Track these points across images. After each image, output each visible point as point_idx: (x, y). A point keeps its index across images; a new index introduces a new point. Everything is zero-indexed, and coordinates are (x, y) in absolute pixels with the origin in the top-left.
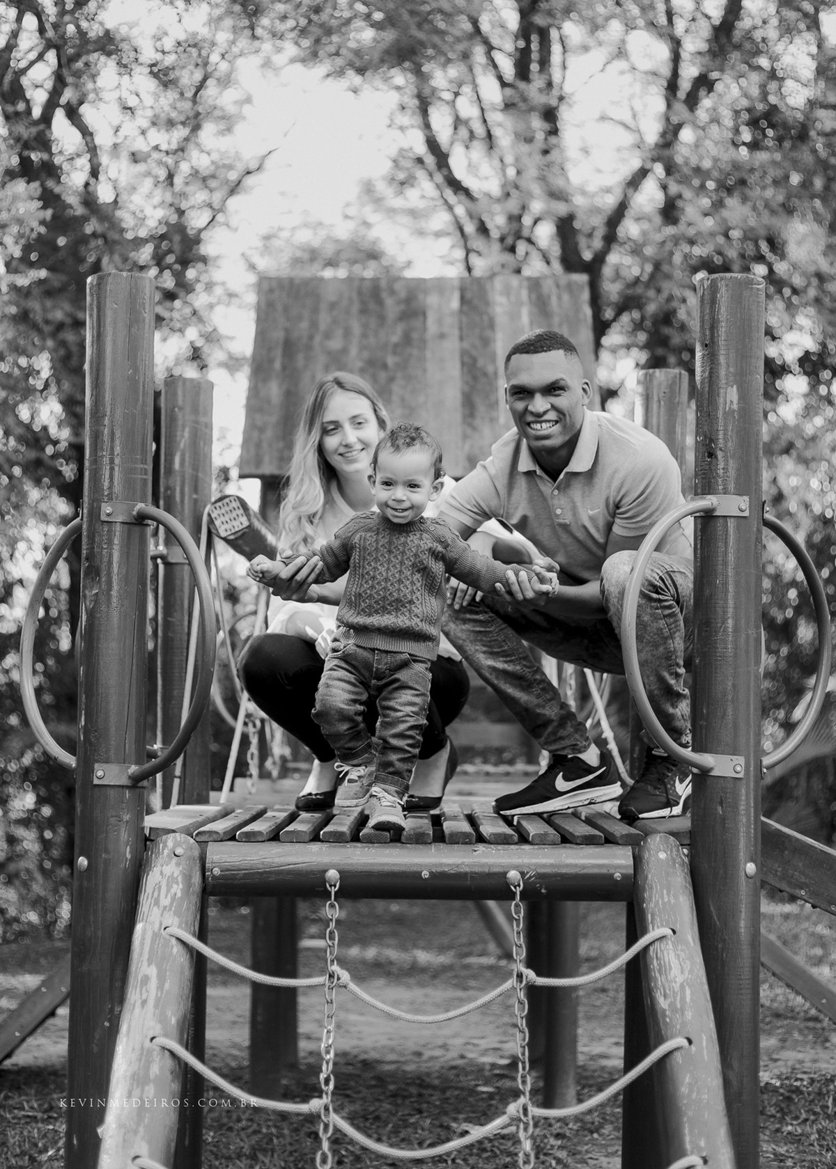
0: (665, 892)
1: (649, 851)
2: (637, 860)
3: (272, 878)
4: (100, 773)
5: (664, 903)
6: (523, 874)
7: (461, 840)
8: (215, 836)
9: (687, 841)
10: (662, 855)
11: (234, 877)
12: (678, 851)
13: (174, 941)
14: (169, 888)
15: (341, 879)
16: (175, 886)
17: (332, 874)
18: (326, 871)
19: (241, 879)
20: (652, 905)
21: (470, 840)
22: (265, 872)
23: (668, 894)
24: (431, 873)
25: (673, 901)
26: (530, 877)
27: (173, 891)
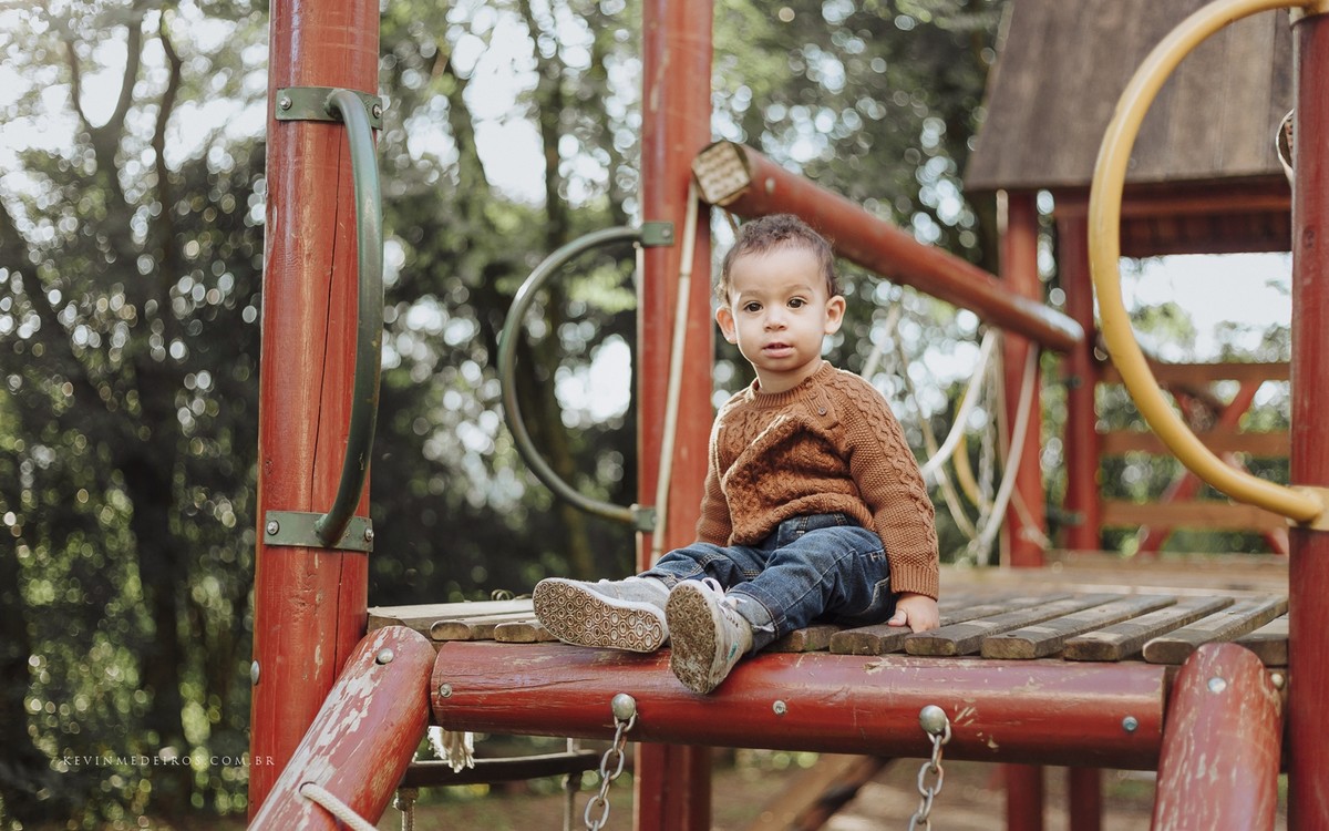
0: (1203, 758)
1: (1194, 677)
2: (1171, 692)
3: (532, 705)
4: (271, 526)
5: (1194, 782)
6: (950, 713)
7: (855, 648)
8: (460, 633)
9: (1279, 659)
10: (1218, 686)
11: (472, 701)
12: (1254, 677)
13: (308, 808)
14: (344, 713)
15: (637, 708)
16: (354, 713)
17: (624, 701)
18: (613, 695)
19: (484, 704)
20: (1172, 784)
21: (871, 648)
22: (520, 694)
23: (1209, 763)
24: (790, 705)
25: (1214, 778)
26: (965, 719)
27: (346, 721)
